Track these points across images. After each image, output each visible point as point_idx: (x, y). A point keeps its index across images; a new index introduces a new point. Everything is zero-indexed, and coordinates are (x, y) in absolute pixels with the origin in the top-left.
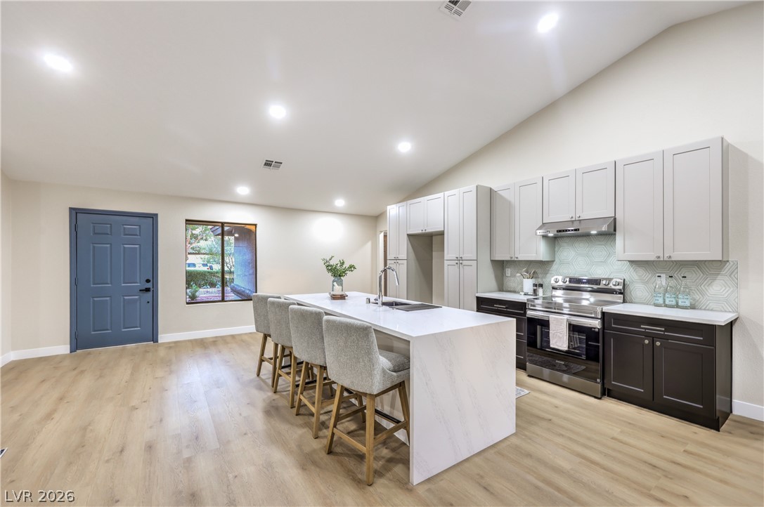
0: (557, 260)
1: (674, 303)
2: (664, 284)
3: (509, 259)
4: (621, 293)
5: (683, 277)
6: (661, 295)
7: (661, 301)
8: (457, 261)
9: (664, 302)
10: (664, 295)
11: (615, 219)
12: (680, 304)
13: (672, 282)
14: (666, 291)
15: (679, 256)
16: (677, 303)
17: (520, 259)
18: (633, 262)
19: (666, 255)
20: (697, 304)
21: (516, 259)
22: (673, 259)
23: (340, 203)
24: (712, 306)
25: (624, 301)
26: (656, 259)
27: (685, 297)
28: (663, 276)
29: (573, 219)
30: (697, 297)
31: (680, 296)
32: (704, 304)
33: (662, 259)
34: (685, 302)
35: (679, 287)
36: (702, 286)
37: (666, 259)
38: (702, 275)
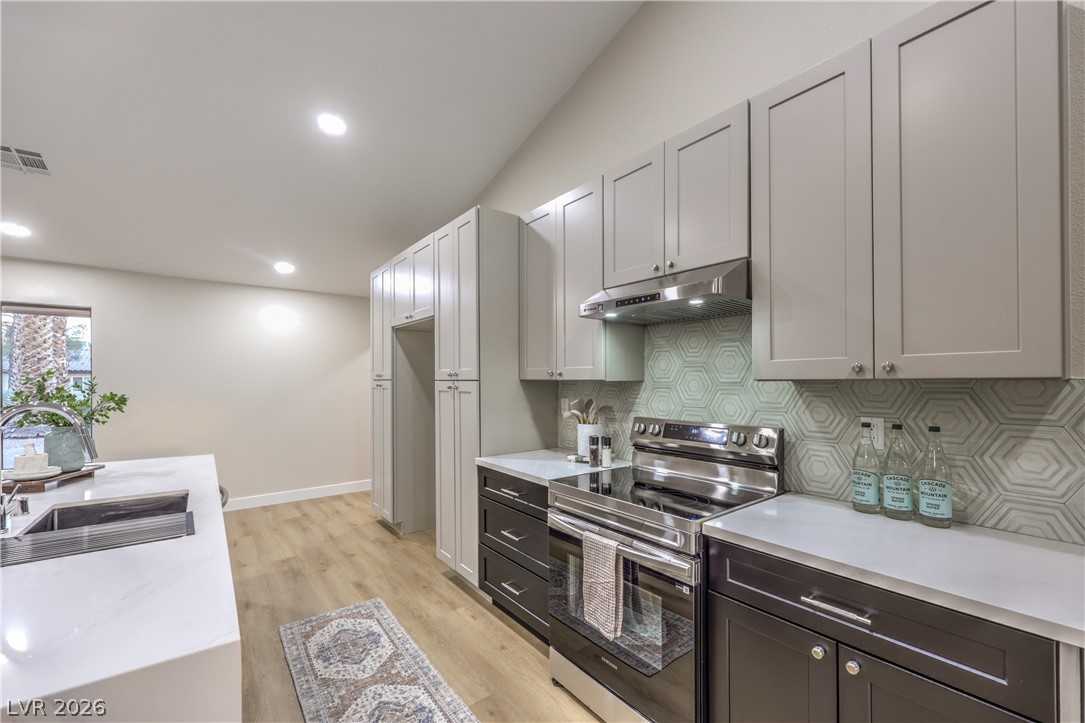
0: (647, 379)
1: (906, 505)
2: (879, 445)
3: (548, 378)
4: (774, 468)
5: (933, 429)
6: (872, 480)
7: (870, 497)
8: (450, 384)
9: (880, 500)
10: (880, 481)
11: (749, 264)
12: (924, 509)
13: (903, 444)
14: (883, 470)
15: (919, 363)
16: (915, 503)
17: (566, 377)
18: (801, 384)
19: (883, 362)
20: (970, 509)
21: (559, 378)
22: (900, 376)
23: (284, 268)
24: (1016, 518)
25: (783, 490)
26: (854, 377)
27: (939, 490)
28: (878, 423)
29: (660, 274)
30: (972, 488)
31: (923, 488)
32: (993, 514)
33: (869, 376)
34: (937, 507)
35: (920, 456)
36: (986, 458)
37: (880, 374)
38: (985, 422)
